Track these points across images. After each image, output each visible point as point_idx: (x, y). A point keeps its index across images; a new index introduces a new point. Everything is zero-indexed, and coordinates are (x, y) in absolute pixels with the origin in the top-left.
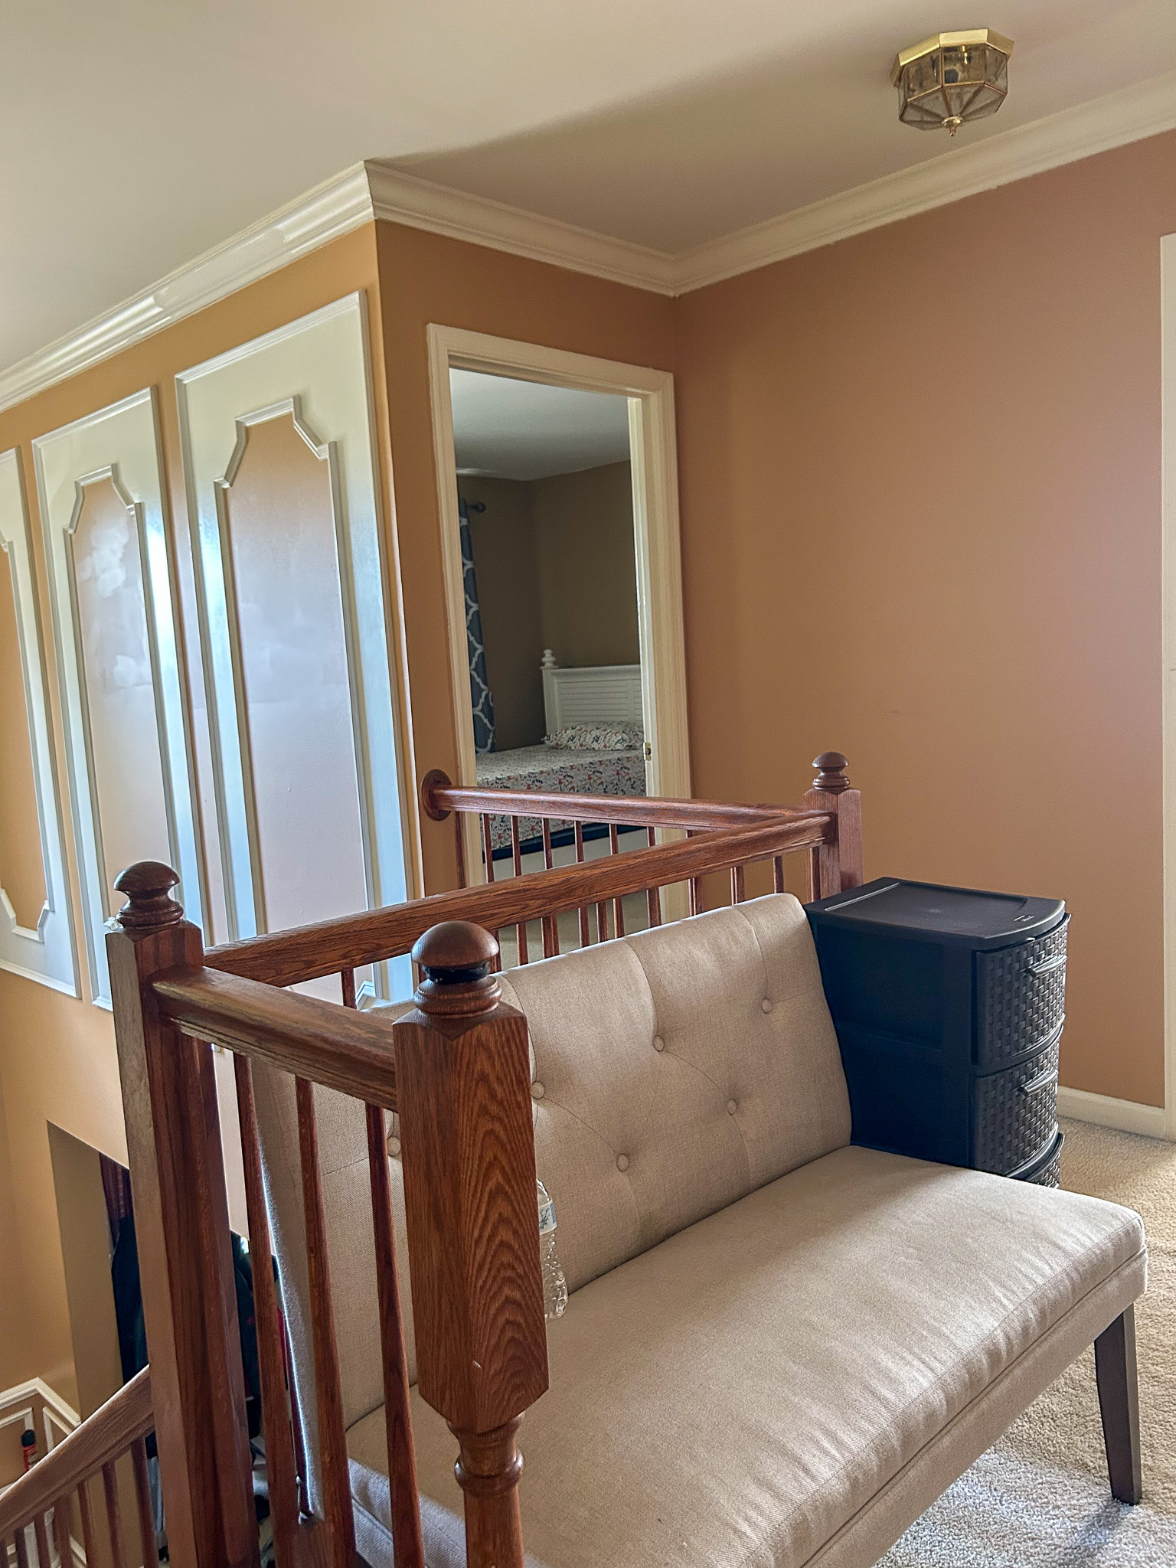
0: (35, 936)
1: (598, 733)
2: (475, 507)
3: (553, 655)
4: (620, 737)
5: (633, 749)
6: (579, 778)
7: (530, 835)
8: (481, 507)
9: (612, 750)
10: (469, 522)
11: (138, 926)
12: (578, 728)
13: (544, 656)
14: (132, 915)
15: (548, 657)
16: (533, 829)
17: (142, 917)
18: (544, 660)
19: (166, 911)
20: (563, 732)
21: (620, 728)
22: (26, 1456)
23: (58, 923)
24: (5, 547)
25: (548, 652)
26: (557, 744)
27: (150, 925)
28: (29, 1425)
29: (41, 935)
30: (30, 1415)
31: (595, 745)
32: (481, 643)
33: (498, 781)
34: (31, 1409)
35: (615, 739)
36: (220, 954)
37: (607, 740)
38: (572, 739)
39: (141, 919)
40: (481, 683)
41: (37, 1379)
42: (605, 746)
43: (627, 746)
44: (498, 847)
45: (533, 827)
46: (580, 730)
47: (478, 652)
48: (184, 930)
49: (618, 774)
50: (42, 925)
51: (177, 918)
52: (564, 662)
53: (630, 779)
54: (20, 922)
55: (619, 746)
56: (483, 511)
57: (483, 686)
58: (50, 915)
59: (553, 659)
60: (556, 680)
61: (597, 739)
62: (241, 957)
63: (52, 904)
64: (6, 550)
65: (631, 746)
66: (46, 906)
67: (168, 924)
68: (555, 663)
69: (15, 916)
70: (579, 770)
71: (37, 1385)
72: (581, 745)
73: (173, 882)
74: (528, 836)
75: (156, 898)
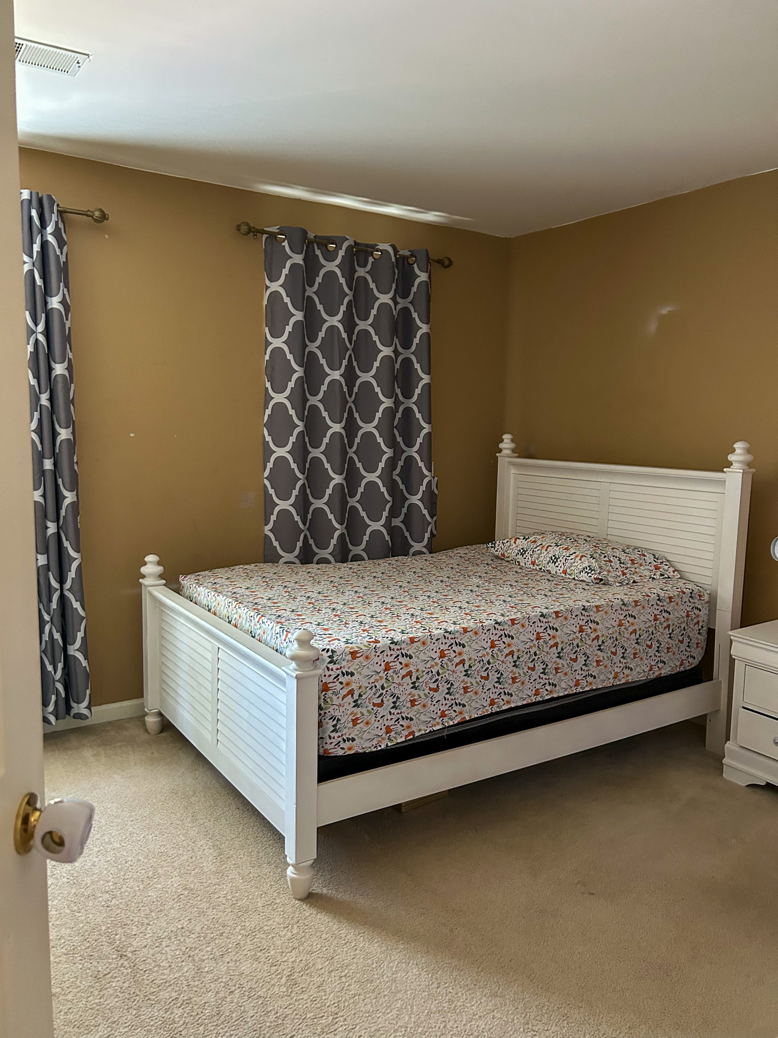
1: (556, 551)
2: (439, 262)
3: (512, 441)
4: (587, 564)
5: (604, 584)
6: (522, 638)
7: (438, 723)
8: (447, 263)
9: (574, 579)
10: (430, 277)
12: (532, 539)
13: (502, 441)
15: (507, 443)
16: (443, 715)
18: (501, 446)
20: (513, 541)
21: (587, 549)
25: (507, 437)
26: (503, 555)
31: (551, 567)
32: (429, 422)
33: (392, 646)
35: (579, 565)
37: (568, 565)
38: (523, 552)
40: (424, 469)
42: (565, 572)
43: (595, 579)
44: (383, 746)
45: (443, 712)
46: (535, 542)
47: (424, 432)
49: (581, 631)
52: (524, 451)
53: (597, 637)
55: (584, 576)
56: (448, 266)
57: (426, 472)
59: (512, 445)
60: (513, 471)
61: (554, 560)
65: (601, 580)
68: (514, 451)
70: (523, 626)
72: (533, 563)
74: (435, 725)
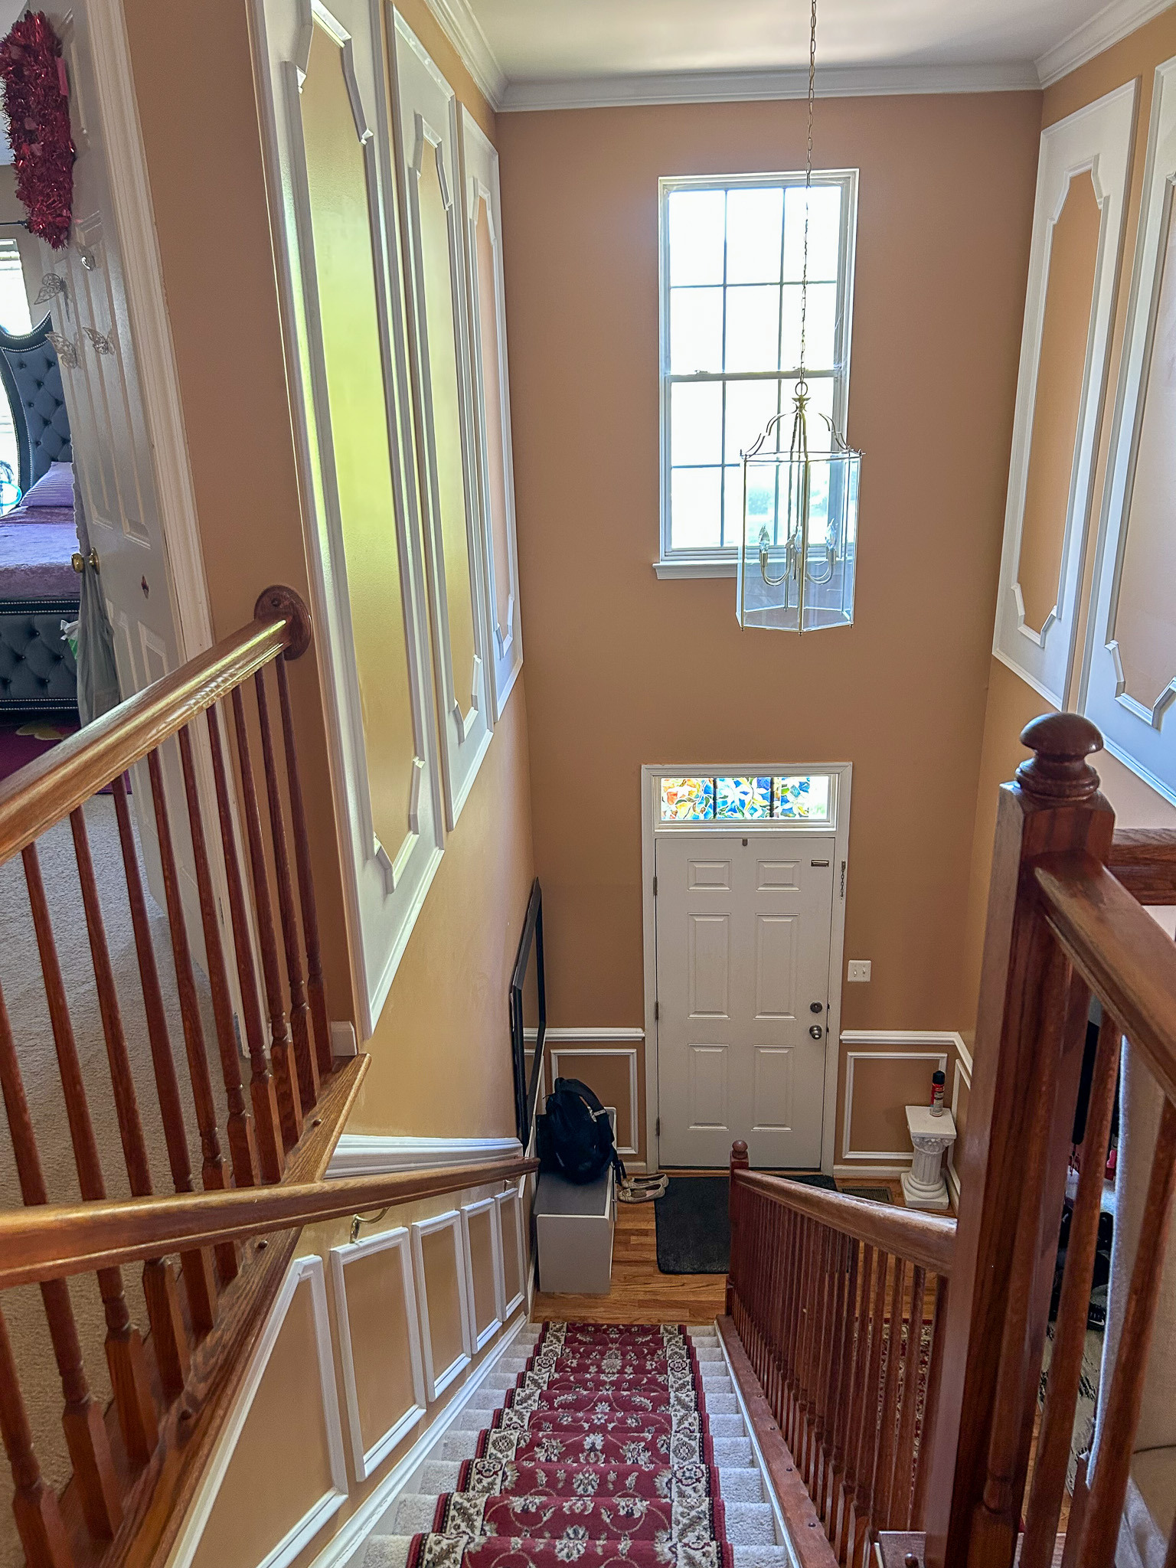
0: (1036, 638)
11: (1037, 792)
14: (1033, 778)
17: (1042, 784)
19: (1074, 783)
22: (934, 1091)
23: (1060, 633)
24: (1100, 203)
27: (1050, 795)
28: (942, 1068)
29: (1043, 641)
30: (945, 1060)
34: (946, 1055)
36: (1136, 847)
39: (1040, 786)
41: (957, 1034)
48: (1091, 812)
50: (1046, 631)
51: (1090, 792)
54: (1028, 622)
58: (1056, 620)
62: (1164, 858)
63: (1060, 611)
64: (1100, 207)
66: (1054, 612)
67: (1074, 799)
69: (1023, 614)
71: (954, 1037)
73: (1094, 747)
75: (1067, 764)
